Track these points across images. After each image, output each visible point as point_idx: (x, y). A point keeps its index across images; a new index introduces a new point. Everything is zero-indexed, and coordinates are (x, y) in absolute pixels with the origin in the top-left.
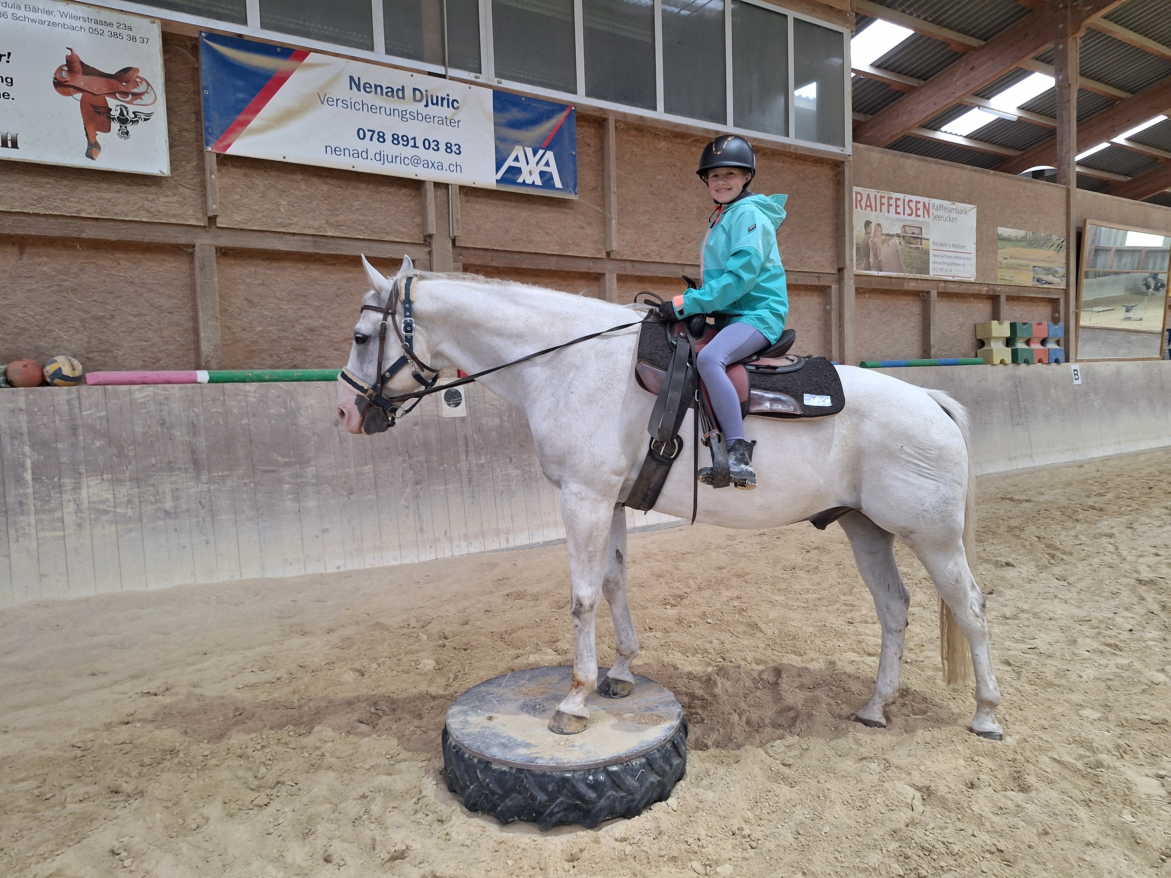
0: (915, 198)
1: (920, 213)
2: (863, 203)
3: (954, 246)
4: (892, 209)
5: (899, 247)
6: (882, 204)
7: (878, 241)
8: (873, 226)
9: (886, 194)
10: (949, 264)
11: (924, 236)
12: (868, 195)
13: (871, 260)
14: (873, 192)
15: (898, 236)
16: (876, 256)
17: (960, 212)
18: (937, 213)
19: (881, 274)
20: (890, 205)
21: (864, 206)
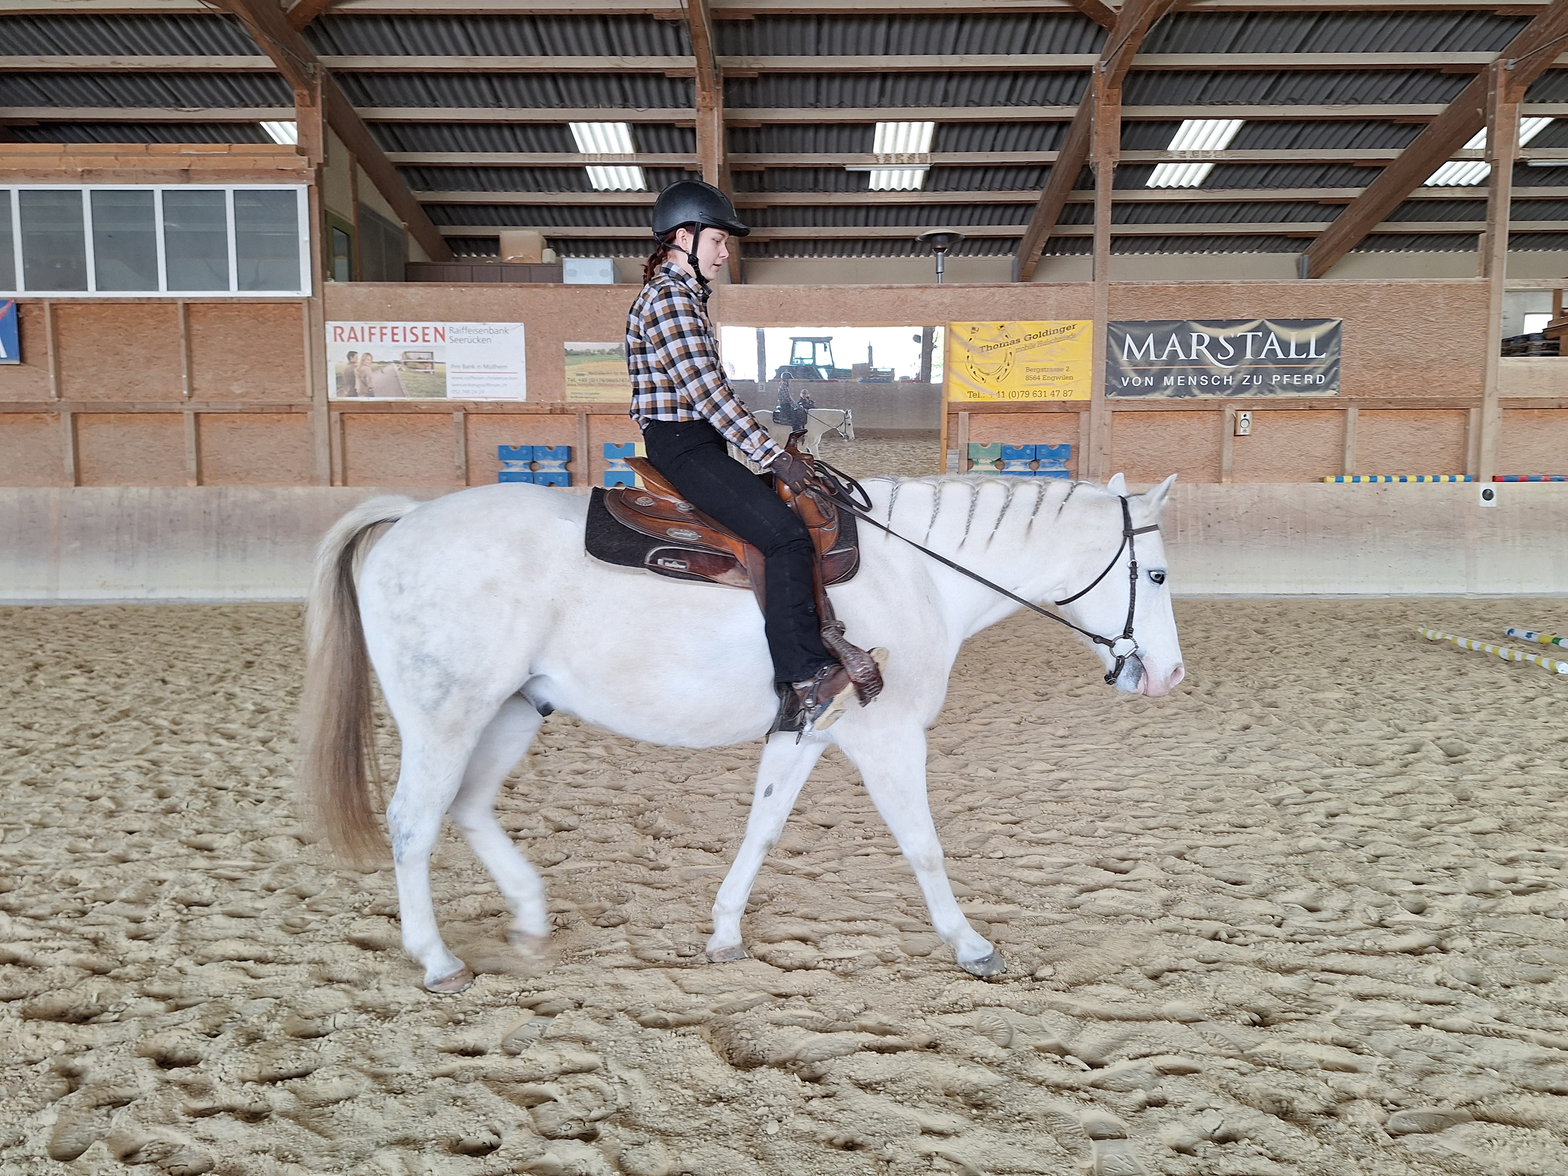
0: (420, 325)
1: (430, 337)
2: (345, 336)
3: (486, 367)
4: (388, 338)
5: (399, 373)
6: (371, 334)
7: (367, 369)
8: (359, 356)
9: (378, 324)
10: (478, 386)
11: (436, 360)
12: (352, 328)
13: (358, 386)
14: (358, 325)
15: (397, 362)
16: (364, 383)
17: (498, 332)
18: (455, 336)
19: (371, 399)
20: (382, 334)
21: (346, 338)
